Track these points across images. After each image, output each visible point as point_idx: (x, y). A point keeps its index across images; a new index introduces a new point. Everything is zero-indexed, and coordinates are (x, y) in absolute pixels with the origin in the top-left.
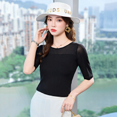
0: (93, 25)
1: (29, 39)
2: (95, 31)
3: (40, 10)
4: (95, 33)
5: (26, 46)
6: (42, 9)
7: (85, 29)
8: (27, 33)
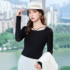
0: (56, 15)
2: (57, 18)
4: (57, 20)
5: (14, 27)
7: (51, 18)
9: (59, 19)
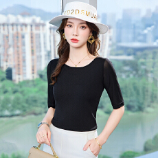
1: (18, 58)
3: (34, 17)
5: (15, 67)
6: (37, 16)
8: (16, 49)
9: (115, 47)
